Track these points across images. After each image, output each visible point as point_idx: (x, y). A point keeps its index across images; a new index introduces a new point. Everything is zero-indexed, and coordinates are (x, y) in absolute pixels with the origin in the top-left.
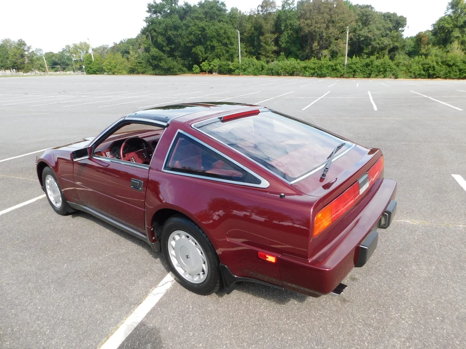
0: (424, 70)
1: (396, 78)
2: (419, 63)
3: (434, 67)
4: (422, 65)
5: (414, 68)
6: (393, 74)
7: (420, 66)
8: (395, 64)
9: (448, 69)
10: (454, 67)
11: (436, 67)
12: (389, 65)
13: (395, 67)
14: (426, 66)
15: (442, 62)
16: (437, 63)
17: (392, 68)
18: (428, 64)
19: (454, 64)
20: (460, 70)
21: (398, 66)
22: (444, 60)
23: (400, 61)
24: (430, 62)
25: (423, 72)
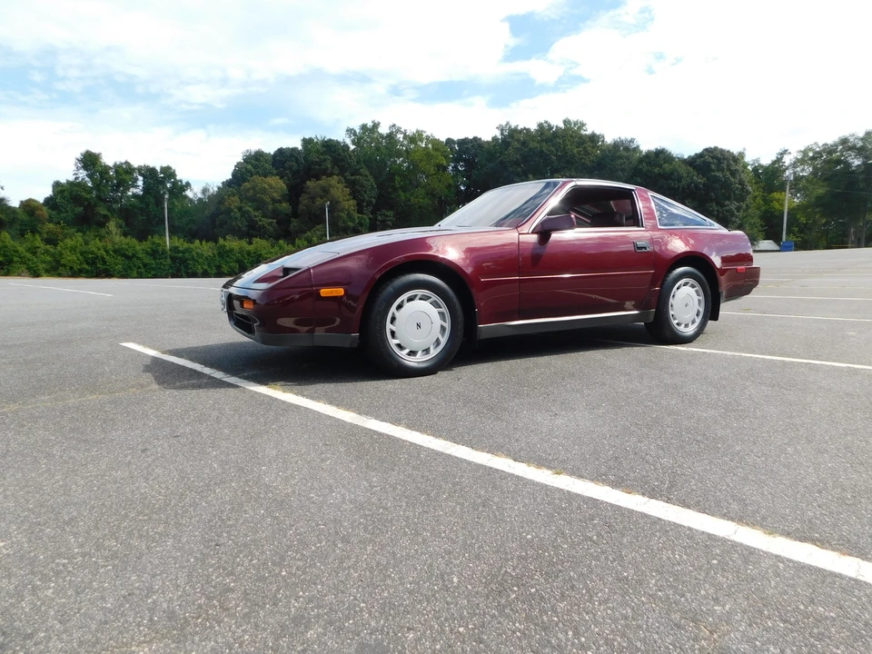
0: (88, 263)
1: (36, 275)
2: (75, 251)
3: (103, 259)
4: (82, 253)
5: (69, 258)
6: (29, 269)
7: (79, 255)
8: (28, 250)
9: (127, 262)
10: (135, 259)
11: (107, 258)
12: (17, 251)
13: (28, 255)
14: (90, 256)
15: (115, 251)
16: (107, 252)
17: (24, 257)
18: (92, 253)
19: (134, 255)
20: (145, 265)
21: (34, 253)
22: (116, 246)
23: (37, 245)
24: (95, 249)
25: (86, 267)
